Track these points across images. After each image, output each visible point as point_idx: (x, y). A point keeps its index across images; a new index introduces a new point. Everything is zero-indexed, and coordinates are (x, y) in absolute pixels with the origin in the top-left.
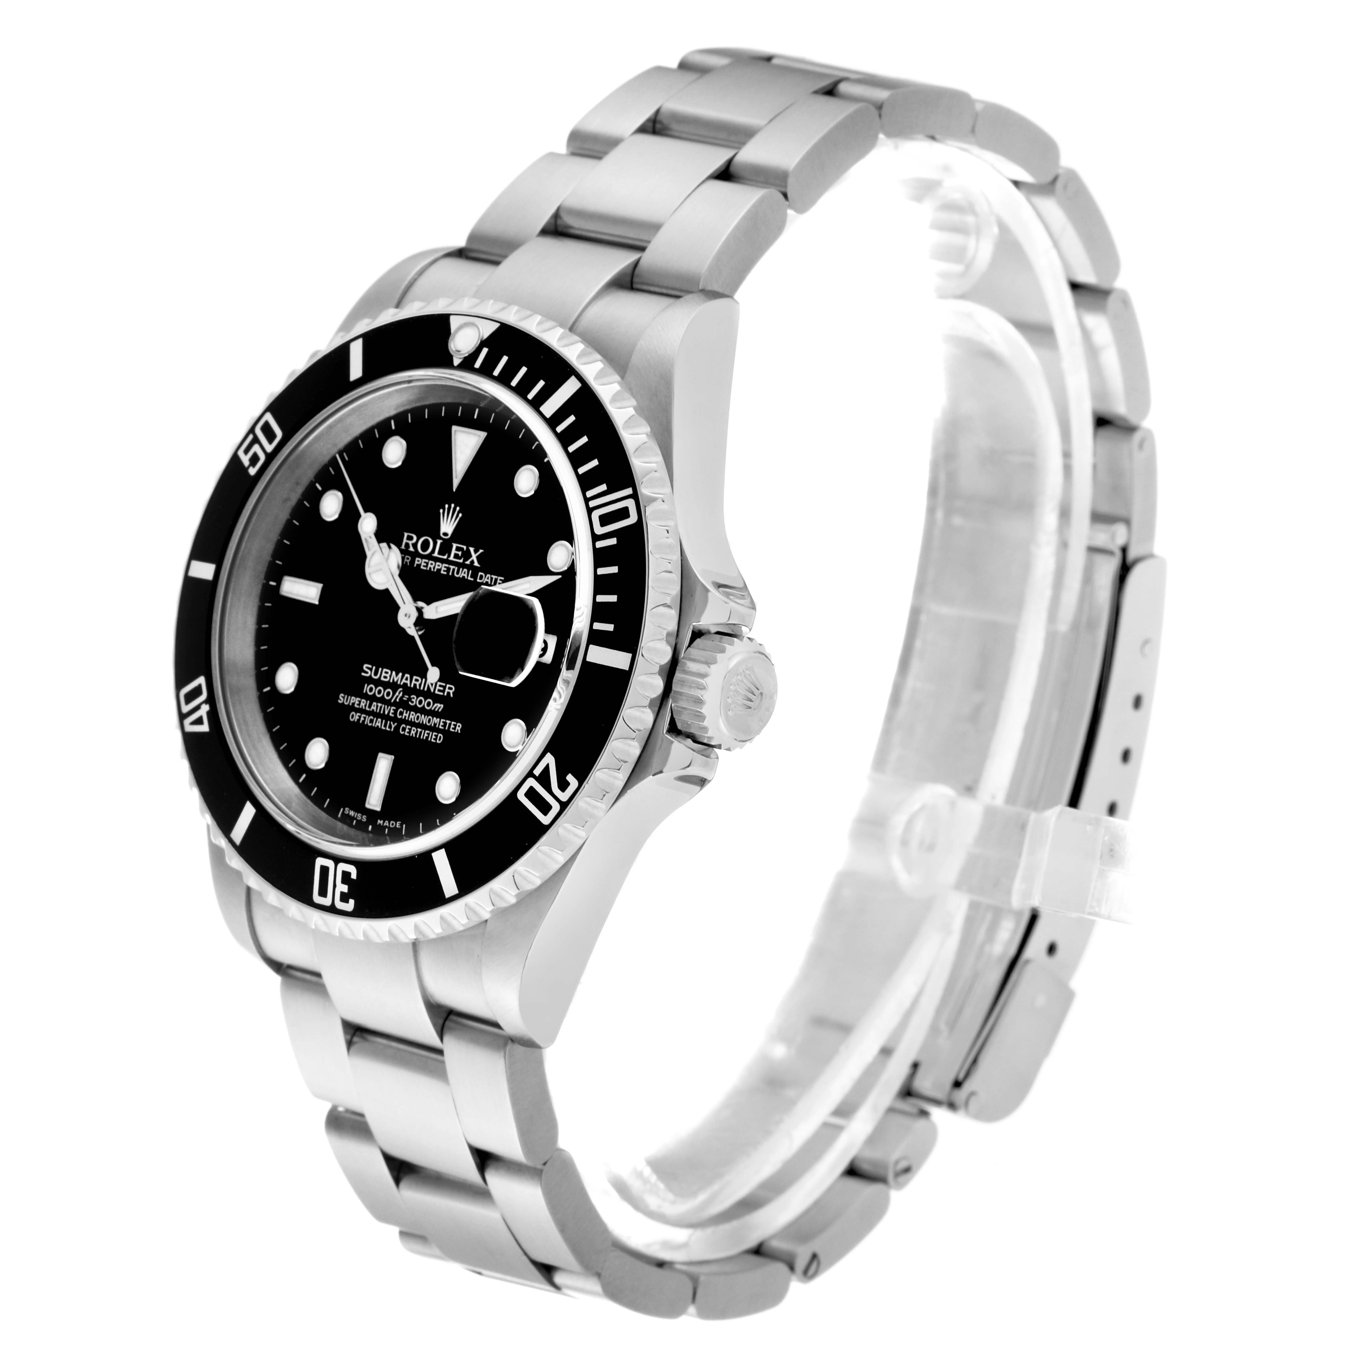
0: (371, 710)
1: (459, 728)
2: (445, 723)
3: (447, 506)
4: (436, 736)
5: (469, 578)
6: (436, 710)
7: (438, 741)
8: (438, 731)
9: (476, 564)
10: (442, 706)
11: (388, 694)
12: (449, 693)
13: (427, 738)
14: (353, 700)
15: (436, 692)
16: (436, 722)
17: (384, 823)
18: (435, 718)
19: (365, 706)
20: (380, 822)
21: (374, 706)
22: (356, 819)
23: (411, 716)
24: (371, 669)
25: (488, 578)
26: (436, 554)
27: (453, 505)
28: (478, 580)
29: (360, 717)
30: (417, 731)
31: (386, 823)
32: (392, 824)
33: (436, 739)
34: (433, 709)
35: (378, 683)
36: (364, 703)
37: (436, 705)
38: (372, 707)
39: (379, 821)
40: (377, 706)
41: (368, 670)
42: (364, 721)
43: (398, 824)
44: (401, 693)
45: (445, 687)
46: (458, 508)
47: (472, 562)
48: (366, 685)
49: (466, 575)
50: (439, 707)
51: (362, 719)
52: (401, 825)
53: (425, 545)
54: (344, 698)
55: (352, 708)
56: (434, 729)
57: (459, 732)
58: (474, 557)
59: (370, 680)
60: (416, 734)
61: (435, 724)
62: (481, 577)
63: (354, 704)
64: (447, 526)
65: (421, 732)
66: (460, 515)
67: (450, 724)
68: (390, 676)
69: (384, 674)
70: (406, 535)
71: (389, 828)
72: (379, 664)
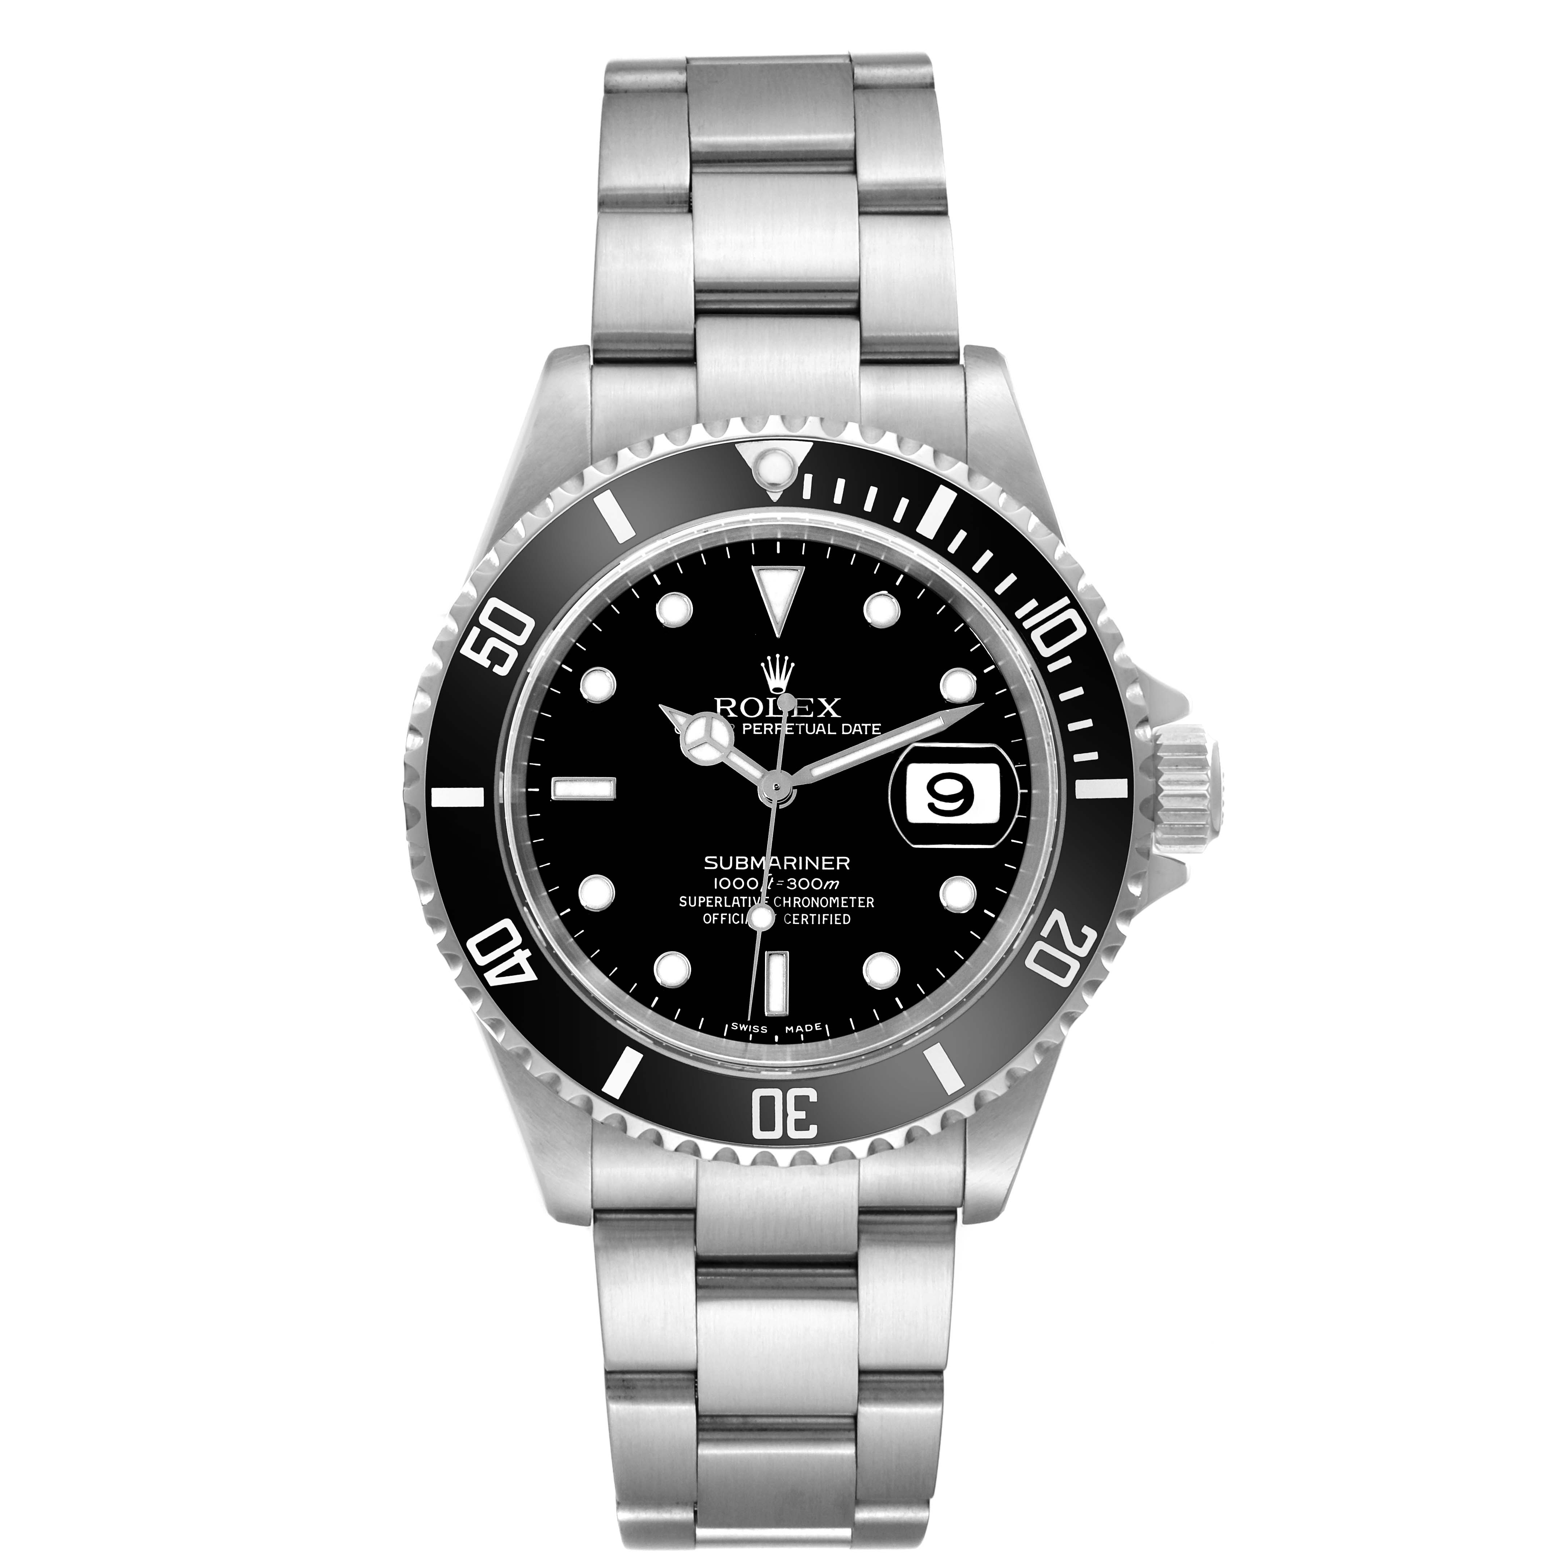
0: (733, 906)
1: (870, 902)
2: (849, 902)
3: (769, 658)
4: (841, 918)
5: (829, 733)
6: (830, 888)
7: (844, 923)
8: (842, 911)
9: (834, 715)
10: (838, 882)
11: (753, 884)
12: (842, 866)
13: (827, 922)
14: (702, 899)
15: (824, 868)
16: (834, 902)
17: (795, 1029)
18: (831, 898)
19: (723, 903)
20: (789, 1030)
21: (736, 901)
22: (752, 1032)
23: (795, 902)
24: (718, 861)
25: (857, 728)
26: (771, 714)
27: (778, 656)
28: (843, 733)
29: (719, 917)
30: (810, 918)
31: (799, 1028)
32: (808, 1027)
33: (841, 921)
34: (825, 888)
35: (733, 874)
36: (718, 900)
37: (828, 883)
38: (734, 903)
39: (787, 1028)
40: (741, 901)
41: (711, 862)
42: (726, 921)
43: (816, 1027)
44: (772, 878)
45: (835, 861)
46: (787, 658)
47: (828, 713)
48: (716, 879)
49: (823, 730)
50: (834, 884)
51: (722, 919)
52: (823, 1026)
53: (752, 707)
54: (687, 900)
55: (704, 909)
56: (834, 910)
57: (873, 906)
58: (829, 708)
59: (719, 873)
60: (810, 919)
61: (834, 905)
62: (847, 729)
63: (704, 904)
64: (777, 680)
65: (816, 918)
66: (793, 665)
67: (856, 901)
68: (749, 863)
69: (738, 863)
70: (719, 700)
71: (805, 1033)
72: (727, 853)
